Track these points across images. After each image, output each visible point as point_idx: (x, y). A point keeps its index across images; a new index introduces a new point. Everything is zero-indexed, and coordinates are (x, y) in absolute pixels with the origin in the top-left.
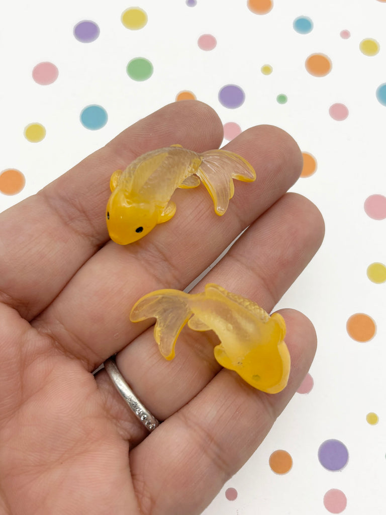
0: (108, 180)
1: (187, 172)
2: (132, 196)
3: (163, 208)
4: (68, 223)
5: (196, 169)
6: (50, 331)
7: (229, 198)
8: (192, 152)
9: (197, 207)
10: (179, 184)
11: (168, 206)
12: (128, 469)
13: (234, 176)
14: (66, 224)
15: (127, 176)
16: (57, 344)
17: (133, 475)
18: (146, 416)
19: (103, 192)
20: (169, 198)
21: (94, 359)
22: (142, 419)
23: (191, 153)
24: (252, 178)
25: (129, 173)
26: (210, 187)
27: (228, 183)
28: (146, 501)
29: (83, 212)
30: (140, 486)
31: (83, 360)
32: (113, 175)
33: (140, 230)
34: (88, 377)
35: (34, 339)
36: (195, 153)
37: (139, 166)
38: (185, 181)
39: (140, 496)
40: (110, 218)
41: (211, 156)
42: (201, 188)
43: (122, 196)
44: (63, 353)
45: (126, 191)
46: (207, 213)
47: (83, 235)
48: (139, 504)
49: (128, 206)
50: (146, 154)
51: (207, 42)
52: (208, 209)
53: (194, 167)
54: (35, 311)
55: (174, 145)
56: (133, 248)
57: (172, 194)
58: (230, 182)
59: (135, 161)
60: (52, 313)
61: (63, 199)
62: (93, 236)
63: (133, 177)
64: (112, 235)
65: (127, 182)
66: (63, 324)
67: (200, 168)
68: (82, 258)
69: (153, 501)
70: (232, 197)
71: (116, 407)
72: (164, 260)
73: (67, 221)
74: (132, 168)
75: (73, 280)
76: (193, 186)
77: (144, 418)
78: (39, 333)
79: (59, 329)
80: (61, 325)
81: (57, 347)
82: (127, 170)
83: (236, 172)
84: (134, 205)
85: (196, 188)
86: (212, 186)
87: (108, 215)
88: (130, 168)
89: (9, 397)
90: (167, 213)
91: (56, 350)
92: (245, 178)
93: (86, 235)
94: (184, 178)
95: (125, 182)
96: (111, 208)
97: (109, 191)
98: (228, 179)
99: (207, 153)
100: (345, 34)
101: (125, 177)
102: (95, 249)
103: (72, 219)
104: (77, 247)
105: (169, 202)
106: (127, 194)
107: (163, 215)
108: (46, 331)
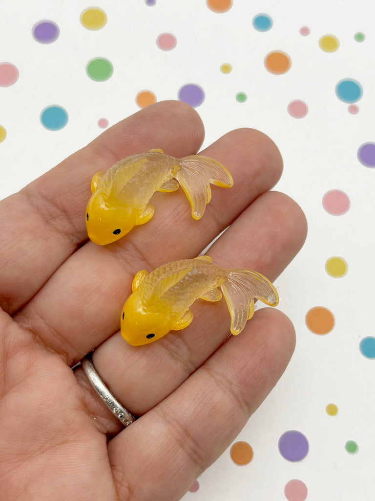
0: (89, 181)
1: (166, 177)
2: (110, 200)
3: (142, 211)
4: (49, 221)
5: (175, 174)
6: (30, 326)
7: (206, 203)
8: (171, 157)
9: (176, 209)
10: (158, 187)
11: (146, 209)
12: (107, 459)
13: (212, 181)
14: (47, 222)
15: (107, 179)
16: (38, 338)
17: (112, 466)
18: (123, 414)
19: (84, 192)
20: (147, 202)
21: (74, 354)
22: (119, 416)
23: (169, 158)
24: (230, 184)
25: (109, 176)
26: (187, 191)
27: (205, 188)
29: (64, 211)
30: (119, 475)
31: (63, 355)
32: (94, 176)
33: (117, 232)
34: (68, 370)
35: (15, 332)
36: (174, 158)
37: (118, 170)
38: (164, 185)
39: (119, 485)
40: (89, 220)
41: (189, 162)
42: (180, 192)
43: (101, 199)
44: (43, 348)
45: (105, 194)
46: (185, 215)
47: (63, 234)
48: (117, 492)
49: (107, 209)
50: (126, 159)
51: (167, 42)
52: (186, 211)
53: (172, 172)
54: (16, 306)
55: (153, 150)
56: (112, 248)
57: (150, 198)
58: (207, 187)
59: (115, 166)
60: (33, 308)
61: (45, 198)
62: (73, 235)
63: (112, 181)
64: (91, 236)
65: (106, 186)
66: (43, 319)
67: (178, 173)
68: (62, 256)
70: (208, 202)
71: (94, 404)
72: (142, 260)
73: (48, 219)
74: (112, 171)
75: (53, 277)
76: (171, 190)
77: (121, 416)
78: (21, 327)
79: (39, 324)
80: (42, 320)
81: (38, 342)
82: (107, 173)
83: (214, 178)
84: (113, 208)
85: (174, 192)
86: (190, 191)
87: (88, 216)
88: (110, 171)
90: (145, 215)
91: (37, 345)
92: (223, 184)
93: (67, 234)
94: (163, 182)
95: (104, 185)
96: (90, 210)
97: (89, 192)
98: (205, 185)
99: (186, 159)
101: (105, 180)
102: (76, 247)
103: (53, 218)
104: (58, 245)
105: (148, 205)
106: (106, 197)
107: (141, 216)
108: (27, 326)
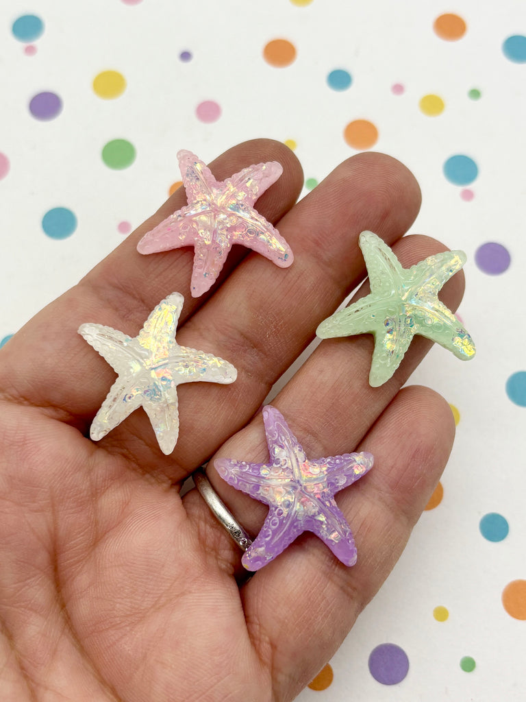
4: (126, 316)
14: (124, 318)
28: (266, 648)
29: (142, 300)
39: (257, 642)
61: (115, 287)
69: (273, 646)
73: (124, 314)
78: (110, 452)
89: (82, 534)
91: (133, 474)
100: (398, 89)
103: (130, 311)
